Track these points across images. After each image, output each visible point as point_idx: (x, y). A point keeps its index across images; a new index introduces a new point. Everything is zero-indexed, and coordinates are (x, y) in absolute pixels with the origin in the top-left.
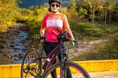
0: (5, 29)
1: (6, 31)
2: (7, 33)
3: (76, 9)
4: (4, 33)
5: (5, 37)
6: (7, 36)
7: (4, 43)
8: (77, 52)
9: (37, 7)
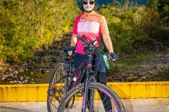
0: (60, 37)
1: (60, 39)
2: (62, 42)
3: (159, 7)
4: (58, 42)
5: (60, 47)
6: (62, 45)
7: (58, 54)
8: (155, 68)
9: (103, 6)
